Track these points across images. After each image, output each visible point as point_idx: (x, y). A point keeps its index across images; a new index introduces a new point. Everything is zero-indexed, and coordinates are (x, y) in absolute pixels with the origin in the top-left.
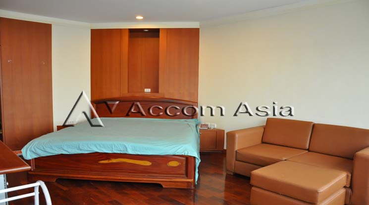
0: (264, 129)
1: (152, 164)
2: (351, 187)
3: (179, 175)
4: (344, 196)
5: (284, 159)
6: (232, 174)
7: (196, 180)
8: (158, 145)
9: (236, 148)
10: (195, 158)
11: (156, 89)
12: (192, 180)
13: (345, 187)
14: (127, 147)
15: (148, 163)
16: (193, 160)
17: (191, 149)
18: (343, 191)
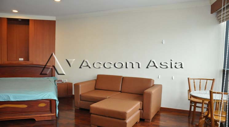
0: (96, 81)
1: (28, 106)
2: (142, 109)
3: (46, 112)
4: (139, 114)
5: (108, 97)
6: (78, 109)
7: (57, 114)
8: (32, 94)
9: (80, 93)
10: (55, 100)
11: (27, 58)
12: (55, 114)
13: (140, 109)
14: (10, 96)
15: (25, 106)
16: (54, 102)
17: (53, 95)
18: (139, 111)
